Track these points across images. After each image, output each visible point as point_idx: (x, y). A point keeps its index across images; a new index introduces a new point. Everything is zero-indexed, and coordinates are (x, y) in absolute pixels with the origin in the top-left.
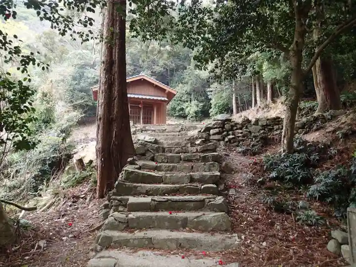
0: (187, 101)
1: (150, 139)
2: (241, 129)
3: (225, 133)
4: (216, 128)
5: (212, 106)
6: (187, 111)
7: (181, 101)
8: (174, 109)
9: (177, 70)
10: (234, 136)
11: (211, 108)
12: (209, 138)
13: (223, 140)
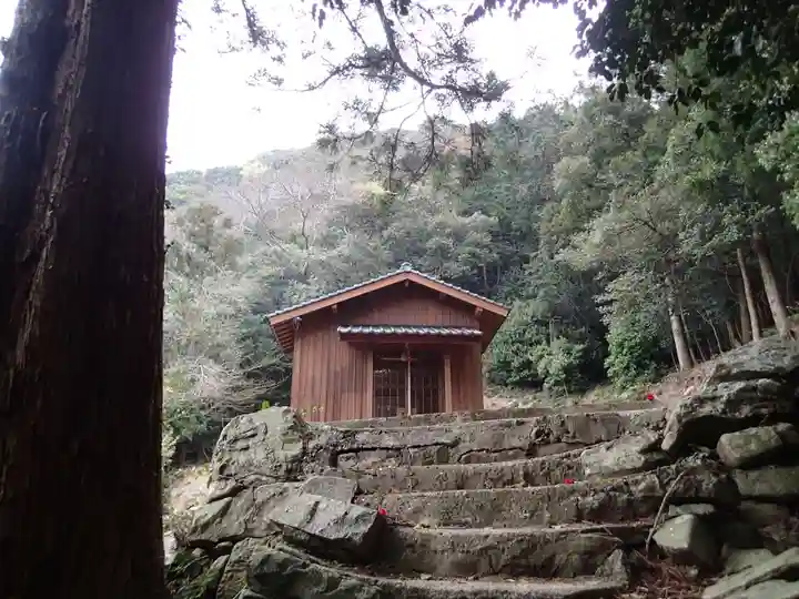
0: (538, 342)
5: (612, 348)
6: (540, 368)
7: (521, 342)
8: (505, 365)
9: (505, 267)
11: (607, 355)
12: (731, 487)
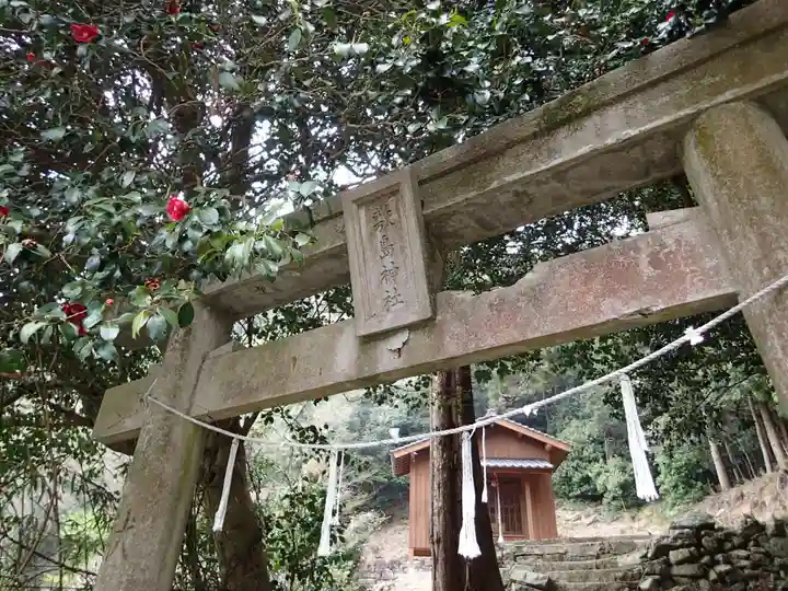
0: (596, 460)
1: (537, 579)
2: (743, 546)
3: (706, 559)
4: (682, 546)
6: (599, 482)
7: (581, 459)
8: (567, 480)
10: (728, 567)
12: (669, 571)
13: (705, 576)
